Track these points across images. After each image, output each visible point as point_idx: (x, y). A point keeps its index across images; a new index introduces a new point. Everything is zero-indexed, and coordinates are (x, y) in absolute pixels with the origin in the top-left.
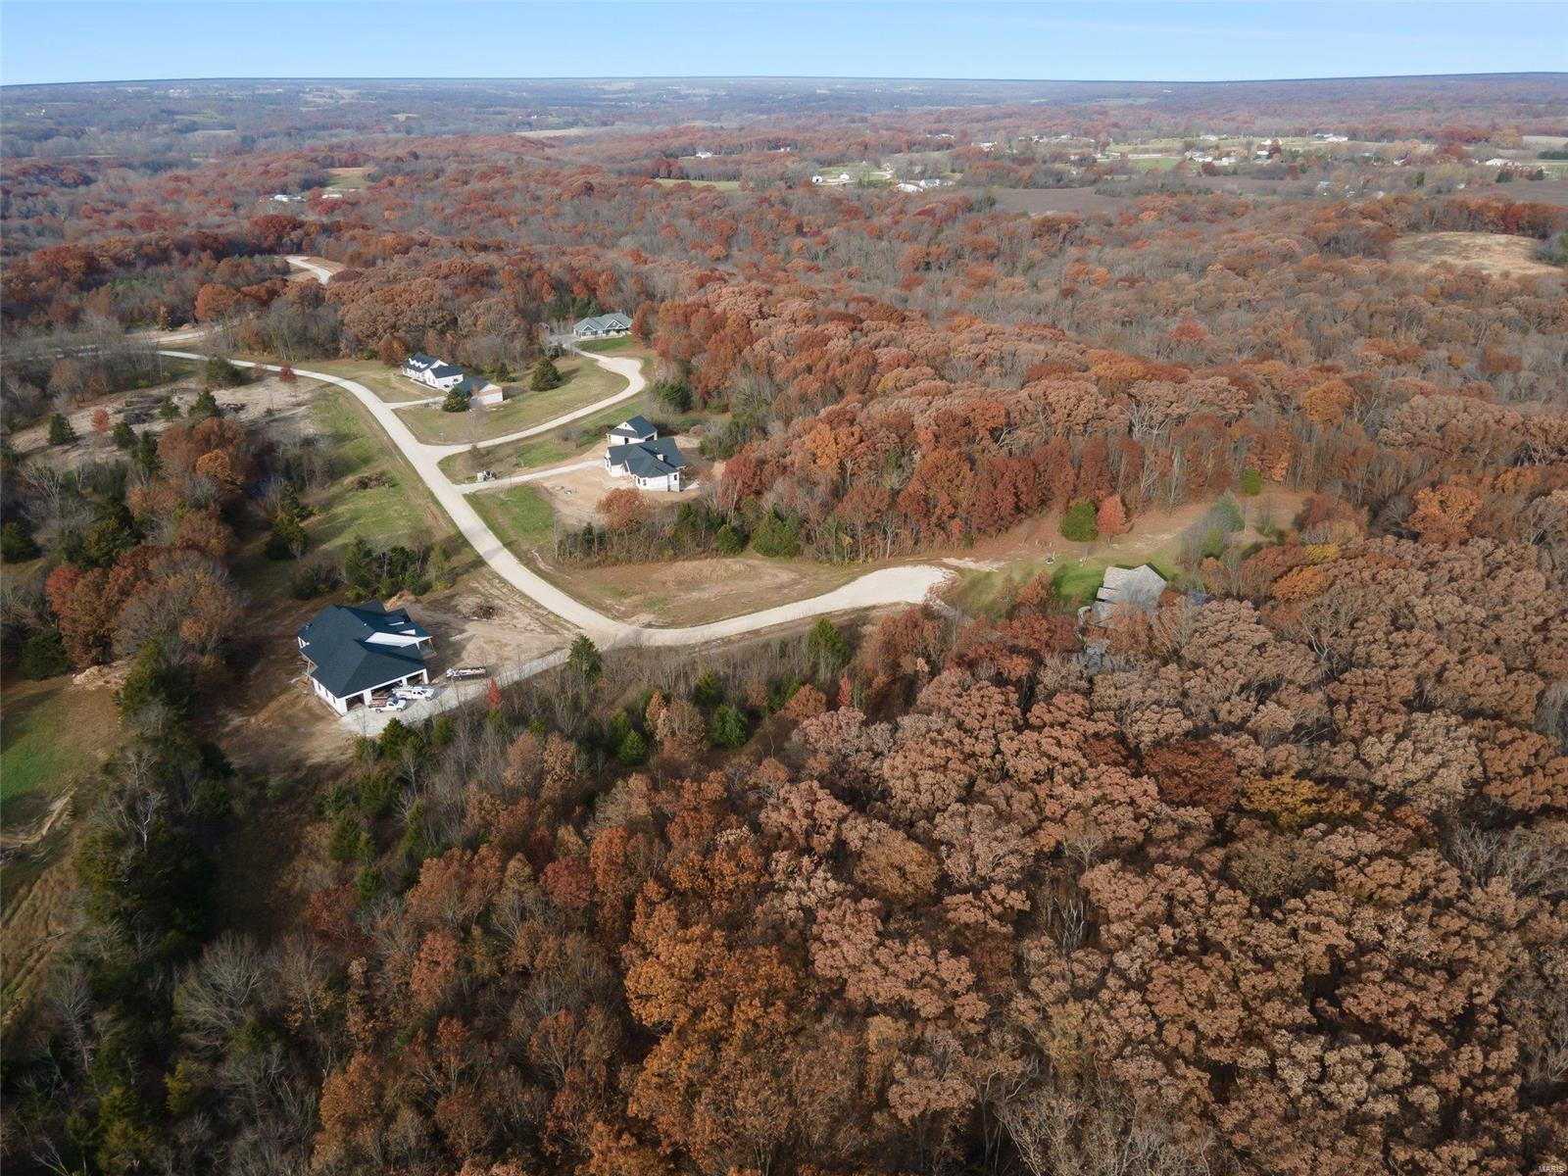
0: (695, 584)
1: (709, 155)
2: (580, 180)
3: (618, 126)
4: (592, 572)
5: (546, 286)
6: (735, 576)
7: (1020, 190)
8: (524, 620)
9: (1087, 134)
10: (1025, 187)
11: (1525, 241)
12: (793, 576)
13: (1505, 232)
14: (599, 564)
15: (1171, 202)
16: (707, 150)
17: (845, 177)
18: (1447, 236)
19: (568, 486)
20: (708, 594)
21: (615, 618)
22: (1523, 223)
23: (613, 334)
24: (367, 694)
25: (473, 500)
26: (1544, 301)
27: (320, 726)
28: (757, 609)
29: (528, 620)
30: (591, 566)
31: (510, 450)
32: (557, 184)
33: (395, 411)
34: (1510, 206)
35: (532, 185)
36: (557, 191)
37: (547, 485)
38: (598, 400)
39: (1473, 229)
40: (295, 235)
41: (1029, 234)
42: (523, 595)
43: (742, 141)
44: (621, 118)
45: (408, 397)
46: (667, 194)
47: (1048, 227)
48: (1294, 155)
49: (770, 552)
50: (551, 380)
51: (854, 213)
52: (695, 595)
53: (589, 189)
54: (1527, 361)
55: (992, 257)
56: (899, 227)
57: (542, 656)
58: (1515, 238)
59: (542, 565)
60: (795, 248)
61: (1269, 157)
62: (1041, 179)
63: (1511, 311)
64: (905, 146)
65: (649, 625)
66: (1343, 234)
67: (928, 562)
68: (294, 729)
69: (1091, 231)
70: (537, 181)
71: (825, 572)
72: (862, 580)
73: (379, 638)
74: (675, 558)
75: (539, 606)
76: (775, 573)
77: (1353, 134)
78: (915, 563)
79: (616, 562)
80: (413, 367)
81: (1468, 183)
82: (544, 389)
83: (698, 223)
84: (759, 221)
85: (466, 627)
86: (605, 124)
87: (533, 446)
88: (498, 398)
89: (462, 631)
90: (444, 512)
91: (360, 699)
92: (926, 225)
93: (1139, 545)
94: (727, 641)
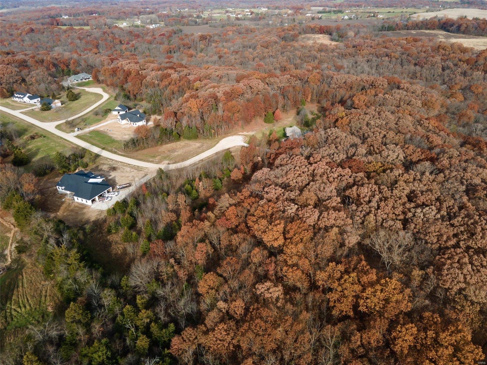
0: (174, 150)
1: (67, 17)
2: (27, 28)
3: (21, 7)
4: (139, 152)
5: (51, 65)
6: (184, 147)
7: (185, 27)
8: (128, 169)
9: (193, 8)
10: (187, 25)
11: (327, 36)
12: (200, 144)
13: (321, 34)
14: (139, 150)
15: (234, 28)
16: (66, 15)
17: (125, 24)
18: (309, 35)
19: (110, 129)
20: (180, 152)
21: (157, 164)
22: (325, 31)
23: (84, 80)
24: (97, 197)
25: (78, 137)
26: (343, 51)
27: (85, 211)
28: (198, 154)
29: (129, 169)
30: (137, 151)
31: (79, 121)
32: (18, 29)
33: (21, 112)
34: (321, 27)
35: (8, 30)
36: (19, 31)
37: (101, 129)
38: (96, 102)
39: (313, 33)
41: (198, 40)
42: (121, 162)
43: (78, 12)
44: (21, 4)
45: (22, 108)
46: (65, 31)
47: (203, 38)
48: (258, 14)
49: (189, 138)
50: (74, 97)
51: (138, 36)
52: (176, 153)
53: (32, 30)
54: (345, 66)
55: (189, 48)
56: (156, 40)
57: (143, 177)
58: (324, 35)
59: (120, 153)
60: (123, 49)
61: (251, 14)
62: (191, 23)
63: (336, 54)
64: (138, 13)
65: (169, 164)
66: (286, 35)
67: (235, 134)
68: (77, 213)
69: (216, 38)
70: (9, 29)
71: (209, 142)
72: (221, 142)
73: (91, 180)
74: (161, 145)
75: (129, 164)
76: (195, 144)
77: (269, 8)
78: (233, 135)
79: (145, 148)
80: (17, 97)
81: (306, 21)
82: (74, 100)
83: (83, 41)
84: (106, 40)
85: (111, 174)
86: (15, 7)
87: (86, 119)
88: (59, 104)
89: (110, 176)
90: (71, 142)
91: (95, 200)
92: (164, 39)
93: (285, 122)
94: (195, 164)
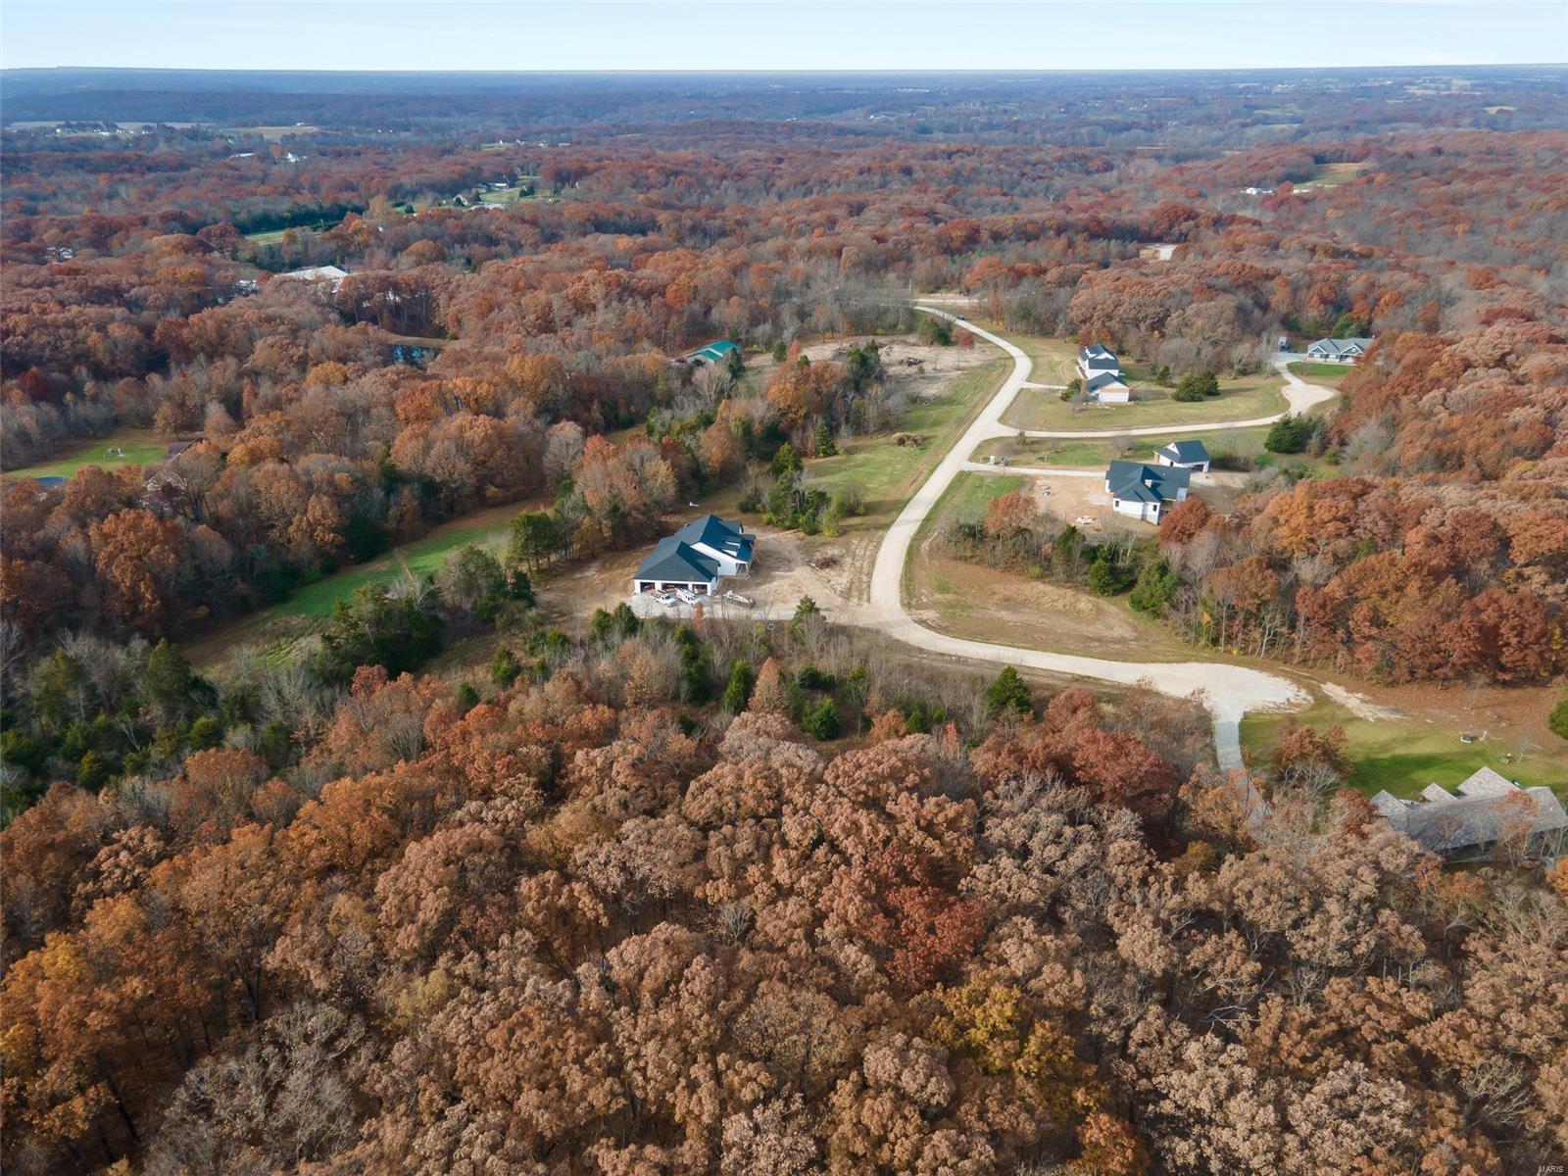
0: (1019, 605)
4: (951, 564)
8: (842, 579)
12: (1129, 634)
14: (966, 558)
19: (1055, 488)
21: (908, 605)
23: (1348, 361)
24: (658, 584)
25: (961, 477)
29: (845, 580)
30: (958, 559)
33: (1021, 390)
37: (1040, 481)
40: (1185, 226)
45: (1049, 381)
49: (1137, 604)
52: (1002, 614)
65: (923, 622)
74: (1040, 578)
85: (797, 568)
87: (1085, 446)
89: (788, 570)
90: (926, 480)
91: (652, 586)
